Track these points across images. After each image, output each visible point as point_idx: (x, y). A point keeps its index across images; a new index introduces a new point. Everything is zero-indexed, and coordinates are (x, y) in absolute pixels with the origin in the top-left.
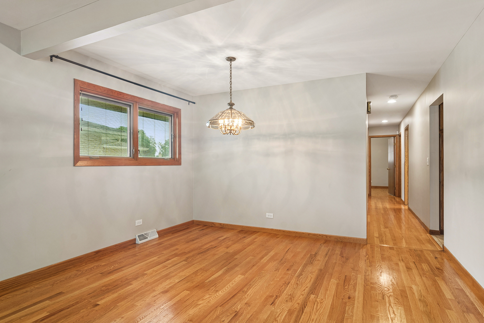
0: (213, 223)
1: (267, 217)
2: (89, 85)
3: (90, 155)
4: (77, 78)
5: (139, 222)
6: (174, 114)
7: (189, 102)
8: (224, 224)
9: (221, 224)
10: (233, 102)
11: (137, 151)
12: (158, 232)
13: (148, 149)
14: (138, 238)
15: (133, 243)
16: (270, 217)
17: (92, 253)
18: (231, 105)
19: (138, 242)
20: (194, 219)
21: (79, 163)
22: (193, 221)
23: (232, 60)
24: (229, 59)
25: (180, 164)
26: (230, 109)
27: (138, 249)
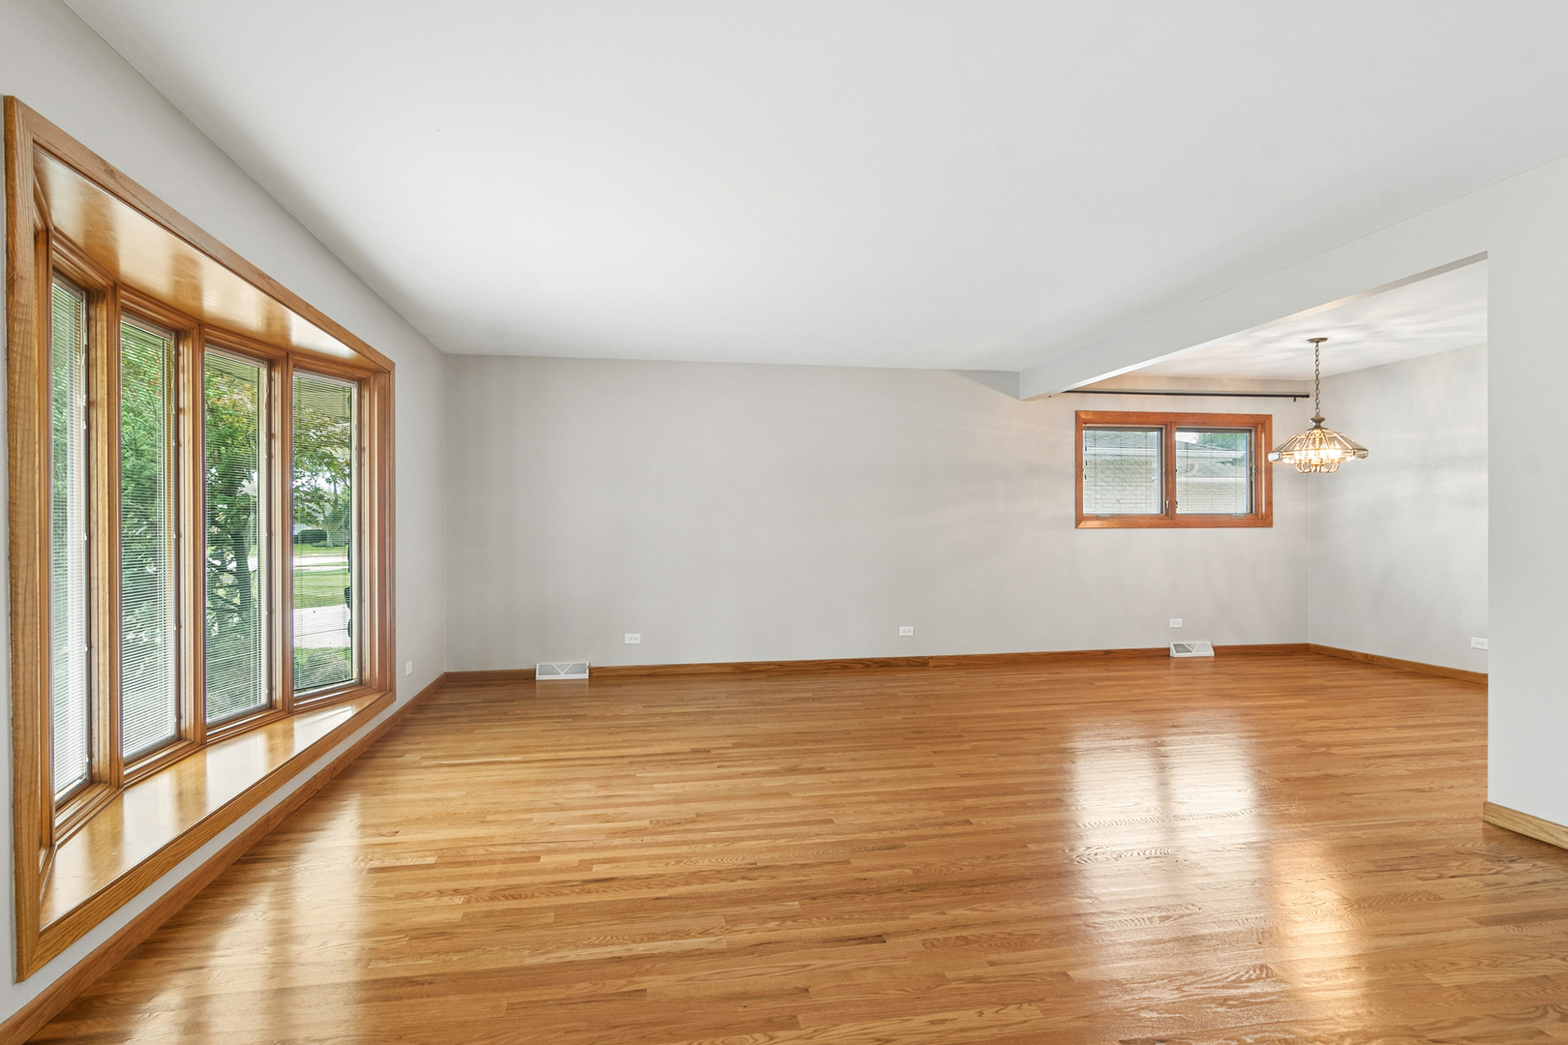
0: (1349, 653)
1: (1473, 645)
2: (1095, 413)
3: (1097, 512)
4: (1078, 409)
5: (1176, 622)
6: (1256, 428)
7: (1295, 396)
9: (1366, 655)
10: (1322, 415)
11: (1173, 504)
12: (1215, 649)
13: (1229, 480)
14: (1172, 648)
15: (1163, 654)
16: (1480, 647)
18: (1318, 422)
19: (1174, 653)
20: (1309, 641)
21: (1083, 524)
22: (1308, 644)
23: (1318, 341)
24: (1312, 341)
25: (1270, 525)
26: (1317, 427)
27: (1173, 665)
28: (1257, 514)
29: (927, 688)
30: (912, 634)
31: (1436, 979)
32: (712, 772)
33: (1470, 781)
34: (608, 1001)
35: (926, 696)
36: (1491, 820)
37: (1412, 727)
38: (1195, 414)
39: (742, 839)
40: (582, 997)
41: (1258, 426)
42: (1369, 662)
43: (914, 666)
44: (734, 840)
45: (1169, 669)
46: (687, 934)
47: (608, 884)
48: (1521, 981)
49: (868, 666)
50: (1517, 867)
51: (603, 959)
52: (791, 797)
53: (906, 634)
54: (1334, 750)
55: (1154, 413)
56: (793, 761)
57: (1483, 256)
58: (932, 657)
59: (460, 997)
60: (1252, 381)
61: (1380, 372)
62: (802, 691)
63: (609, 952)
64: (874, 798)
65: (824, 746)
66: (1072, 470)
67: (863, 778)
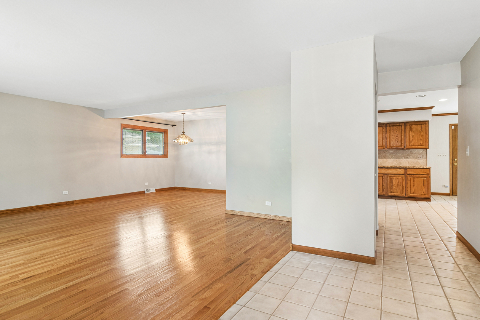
0: (184, 188)
2: (126, 125)
3: (126, 153)
4: (121, 123)
5: (146, 184)
6: (164, 132)
7: (173, 125)
8: (190, 188)
9: (188, 188)
10: (184, 131)
11: (146, 151)
12: (156, 190)
13: (158, 146)
15: (143, 193)
16: (210, 183)
17: (127, 193)
18: (183, 133)
19: (146, 192)
20: (175, 186)
21: (123, 157)
22: (175, 187)
23: (183, 114)
24: (182, 114)
25: (167, 157)
26: (183, 134)
27: (146, 195)
28: (164, 154)
29: (80, 209)
30: (68, 194)
31: (234, 236)
32: (26, 244)
33: (220, 208)
34: (77, 295)
35: (84, 211)
36: (227, 213)
37: (205, 200)
38: (151, 128)
39: (68, 255)
40: (67, 297)
41: (165, 132)
42: (189, 189)
43: (68, 204)
44: (66, 256)
45: (145, 196)
46: (81, 277)
47: (35, 277)
48: (243, 233)
49: (50, 206)
50: (234, 219)
51: (60, 290)
52: (70, 243)
53: (66, 194)
54: (195, 207)
55: (141, 126)
56: (58, 235)
57: (226, 105)
58: (75, 201)
59: (20, 314)
60: (164, 120)
61: (191, 122)
62: (31, 217)
63: (61, 288)
64: (99, 237)
65: (64, 230)
66: (120, 141)
67: (90, 234)
